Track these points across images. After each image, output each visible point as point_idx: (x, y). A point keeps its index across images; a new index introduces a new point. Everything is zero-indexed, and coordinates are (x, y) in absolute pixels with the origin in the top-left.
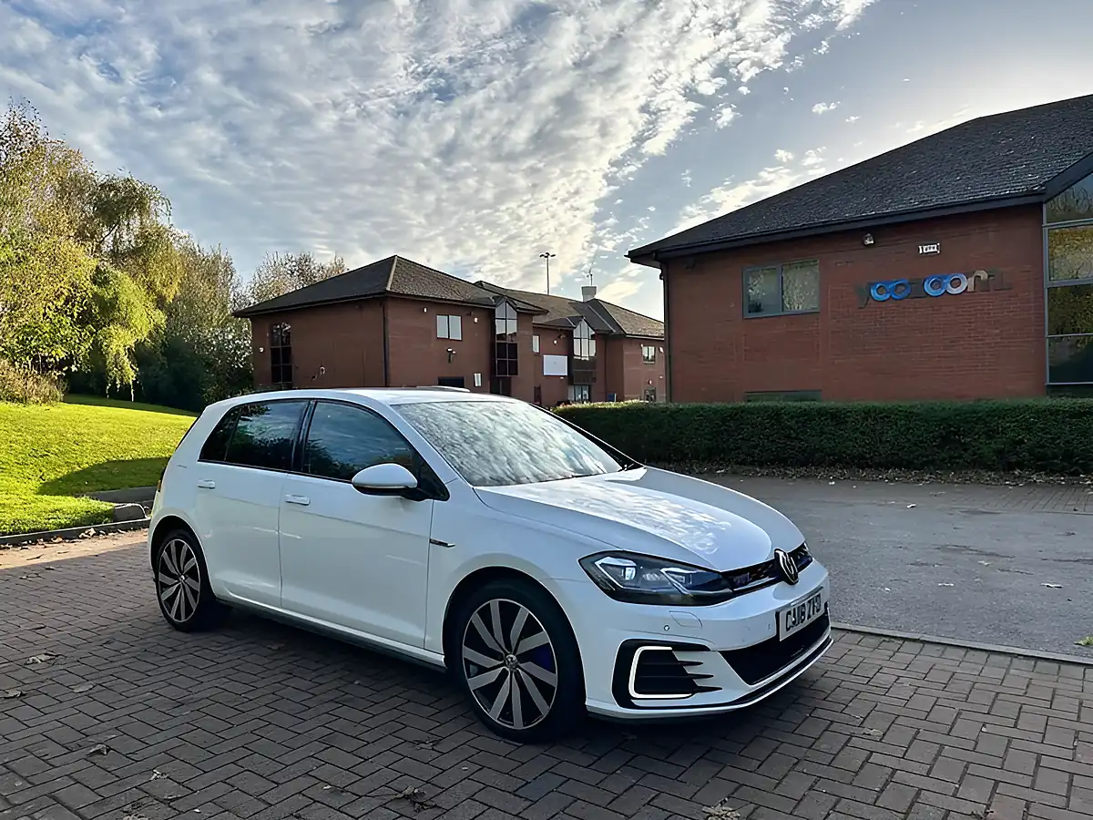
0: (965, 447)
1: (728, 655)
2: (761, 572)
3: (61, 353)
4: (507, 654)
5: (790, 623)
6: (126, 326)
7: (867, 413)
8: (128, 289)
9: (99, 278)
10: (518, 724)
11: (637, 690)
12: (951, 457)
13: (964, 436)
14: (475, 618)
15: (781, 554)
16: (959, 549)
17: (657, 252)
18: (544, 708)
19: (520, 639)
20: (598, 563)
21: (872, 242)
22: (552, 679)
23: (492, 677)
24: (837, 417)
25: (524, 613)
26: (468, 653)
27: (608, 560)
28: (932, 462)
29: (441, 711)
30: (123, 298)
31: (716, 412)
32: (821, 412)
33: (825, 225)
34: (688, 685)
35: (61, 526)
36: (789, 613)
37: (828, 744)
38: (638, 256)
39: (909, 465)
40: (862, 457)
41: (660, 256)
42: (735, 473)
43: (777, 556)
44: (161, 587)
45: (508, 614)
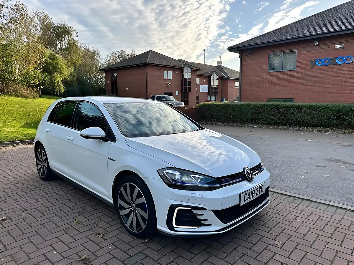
0: (345, 120)
1: (215, 212)
2: (236, 177)
3: (37, 82)
4: (132, 204)
5: (246, 198)
6: (61, 73)
7: (310, 107)
8: (61, 60)
9: (52, 57)
10: (135, 231)
11: (176, 224)
12: (340, 124)
13: (346, 117)
14: (122, 189)
15: (246, 169)
16: (335, 160)
17: (238, 48)
18: (143, 226)
19: (136, 199)
20: (165, 172)
21: (318, 44)
22: (146, 216)
23: (127, 211)
24: (298, 108)
25: (137, 189)
26: (120, 202)
27: (169, 171)
28: (333, 126)
29: (114, 220)
30: (60, 64)
31: (255, 106)
32: (293, 107)
33: (300, 37)
34: (198, 223)
35: (27, 139)
36: (246, 194)
37: (259, 247)
38: (231, 49)
39: (324, 126)
40: (307, 123)
41: (239, 49)
42: (260, 127)
43: (244, 170)
44: (38, 165)
45: (132, 189)
